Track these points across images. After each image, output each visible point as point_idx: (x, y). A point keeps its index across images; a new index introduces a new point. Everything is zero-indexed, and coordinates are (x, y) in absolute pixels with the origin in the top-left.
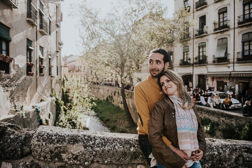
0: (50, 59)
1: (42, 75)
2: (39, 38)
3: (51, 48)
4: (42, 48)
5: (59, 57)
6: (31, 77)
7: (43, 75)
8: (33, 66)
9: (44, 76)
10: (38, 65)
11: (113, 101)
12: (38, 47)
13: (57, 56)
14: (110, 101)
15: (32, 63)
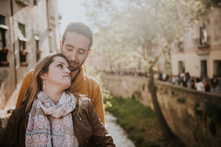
0: (37, 42)
1: (24, 66)
2: (17, 11)
3: (37, 25)
4: (22, 26)
5: (53, 38)
6: (6, 68)
7: (27, 65)
8: (9, 53)
9: (29, 66)
10: (17, 52)
11: (142, 99)
12: (16, 25)
13: (50, 37)
14: (137, 99)
15: (5, 48)
